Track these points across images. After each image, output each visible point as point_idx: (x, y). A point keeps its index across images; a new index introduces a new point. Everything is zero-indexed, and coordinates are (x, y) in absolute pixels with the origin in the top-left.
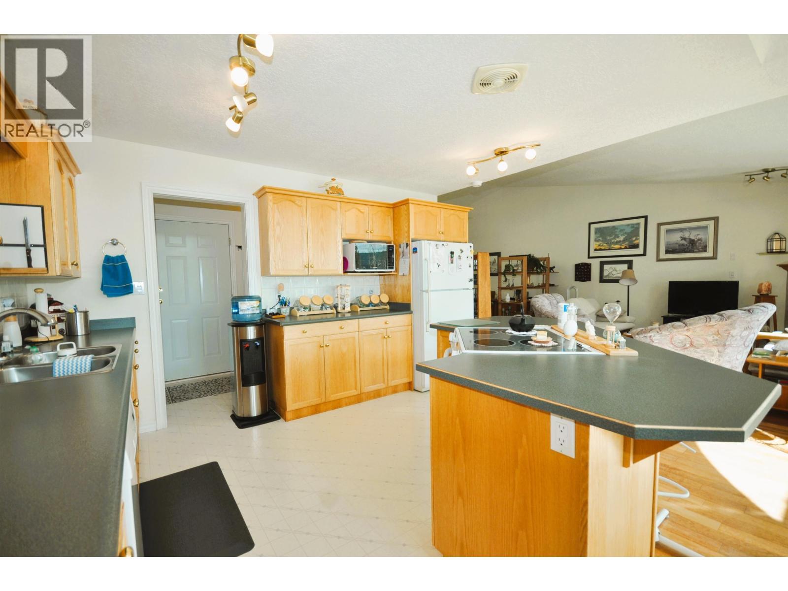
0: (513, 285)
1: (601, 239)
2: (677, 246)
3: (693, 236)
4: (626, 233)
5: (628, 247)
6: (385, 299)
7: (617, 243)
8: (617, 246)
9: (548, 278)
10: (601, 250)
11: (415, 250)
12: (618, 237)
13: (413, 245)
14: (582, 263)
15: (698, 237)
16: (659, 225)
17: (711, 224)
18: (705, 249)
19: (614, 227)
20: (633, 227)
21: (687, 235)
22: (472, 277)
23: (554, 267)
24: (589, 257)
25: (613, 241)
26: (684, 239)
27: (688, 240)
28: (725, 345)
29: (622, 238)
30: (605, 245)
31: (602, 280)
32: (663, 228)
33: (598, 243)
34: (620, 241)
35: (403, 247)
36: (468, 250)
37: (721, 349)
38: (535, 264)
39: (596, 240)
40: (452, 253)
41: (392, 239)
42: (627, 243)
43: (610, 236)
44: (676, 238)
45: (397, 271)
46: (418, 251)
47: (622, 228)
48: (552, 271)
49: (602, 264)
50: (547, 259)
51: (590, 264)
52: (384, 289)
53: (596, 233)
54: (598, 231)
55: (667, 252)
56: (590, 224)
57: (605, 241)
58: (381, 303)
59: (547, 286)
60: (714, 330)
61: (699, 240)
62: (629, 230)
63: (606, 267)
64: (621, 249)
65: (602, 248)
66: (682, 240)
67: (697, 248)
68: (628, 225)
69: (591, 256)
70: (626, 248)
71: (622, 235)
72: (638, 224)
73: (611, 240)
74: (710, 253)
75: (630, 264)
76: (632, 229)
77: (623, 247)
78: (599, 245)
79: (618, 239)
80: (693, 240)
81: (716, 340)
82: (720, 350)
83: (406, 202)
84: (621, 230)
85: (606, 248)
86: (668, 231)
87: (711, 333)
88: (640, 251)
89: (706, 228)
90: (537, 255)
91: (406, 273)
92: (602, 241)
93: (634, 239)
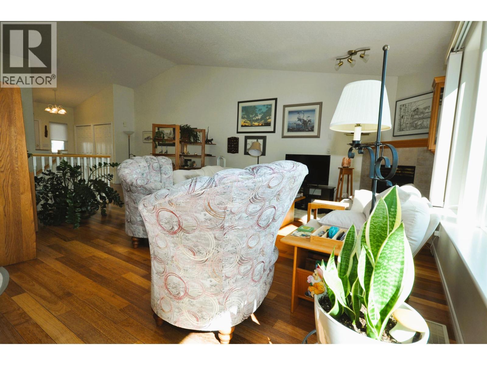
1: (246, 116)
2: (295, 125)
3: (305, 117)
4: (262, 113)
5: (264, 125)
7: (257, 121)
8: (256, 124)
9: (203, 149)
10: (245, 126)
12: (257, 116)
14: (232, 137)
15: (309, 119)
16: (285, 106)
17: (317, 107)
18: (312, 130)
19: (255, 107)
20: (267, 107)
21: (301, 116)
23: (212, 140)
24: (238, 132)
25: (254, 119)
26: (300, 120)
27: (302, 121)
29: (259, 117)
30: (248, 122)
31: (246, 153)
32: (287, 109)
33: (244, 120)
34: (258, 119)
38: (190, 135)
39: (243, 118)
42: (263, 121)
43: (252, 115)
44: (295, 119)
47: (260, 108)
48: (210, 143)
49: (247, 138)
50: (203, 131)
51: (238, 138)
53: (242, 111)
54: (244, 109)
55: (289, 130)
56: (239, 103)
57: (248, 118)
59: (203, 156)
61: (310, 121)
62: (264, 110)
63: (249, 141)
64: (259, 126)
65: (247, 124)
66: (298, 120)
67: (308, 128)
68: (264, 105)
69: (239, 131)
70: (262, 126)
71: (260, 114)
72: (271, 105)
73: (252, 118)
74: (315, 133)
75: (264, 138)
76: (267, 109)
77: (260, 124)
78: (245, 122)
79: (257, 118)
80: (306, 121)
84: (260, 110)
85: (249, 125)
86: (290, 112)
88: (271, 129)
89: (313, 111)
92: (246, 118)
93: (268, 118)
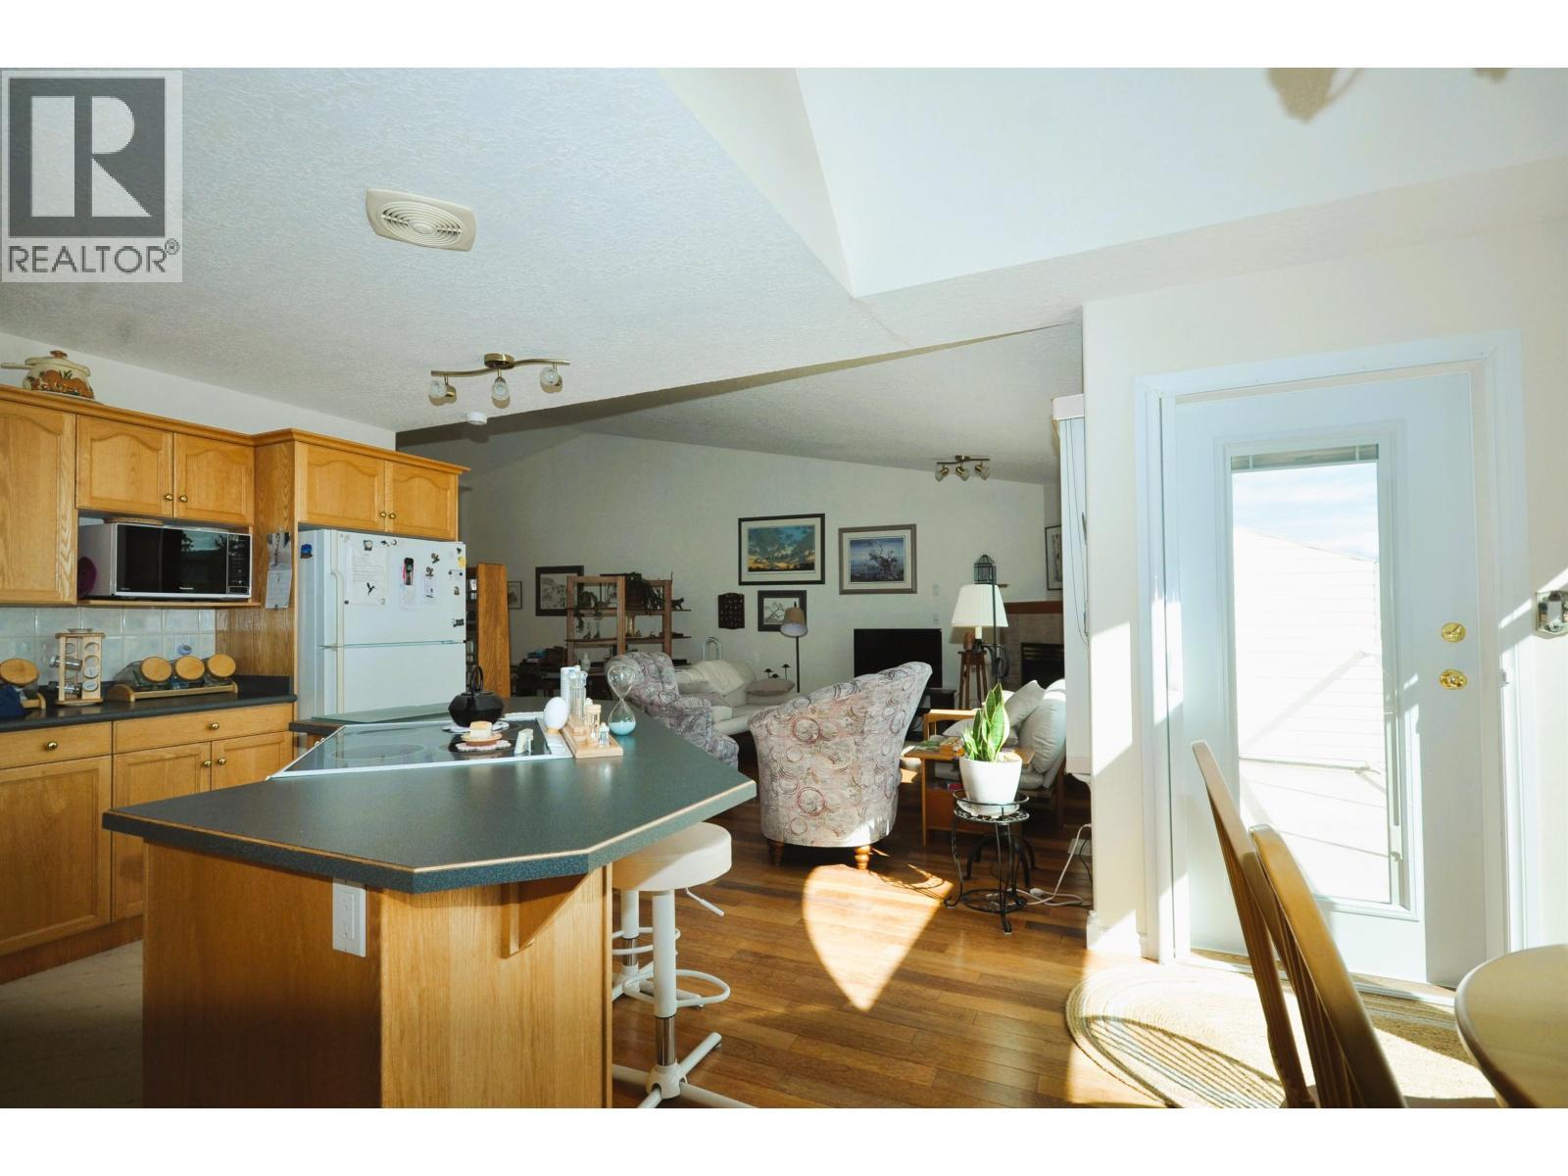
0: (598, 635)
1: (758, 550)
2: (866, 568)
3: (885, 552)
4: (795, 542)
5: (798, 567)
6: (225, 667)
7: (783, 558)
8: (782, 565)
9: (667, 622)
10: (758, 569)
11: (306, 551)
12: (784, 548)
13: (300, 539)
14: (729, 594)
15: (893, 555)
16: (842, 531)
17: (907, 534)
18: (900, 577)
19: (777, 530)
20: (804, 532)
21: (877, 551)
22: (462, 615)
23: (682, 600)
24: (741, 583)
25: (776, 555)
26: (874, 557)
27: (880, 559)
28: (862, 732)
29: (789, 551)
30: (764, 561)
31: (762, 627)
32: (847, 537)
33: (754, 558)
34: (787, 555)
35: (277, 542)
36: (453, 556)
37: (858, 738)
38: (642, 594)
39: (751, 552)
40: (409, 562)
41: (250, 520)
42: (797, 559)
43: (772, 545)
44: (864, 556)
45: (259, 596)
46: (314, 552)
47: (789, 533)
48: (678, 608)
49: (762, 595)
50: (667, 584)
51: (743, 596)
52: (226, 642)
53: (750, 538)
54: (753, 533)
55: (854, 578)
56: (741, 520)
57: (764, 552)
58: (208, 677)
59: (668, 636)
60: (845, 708)
61: (894, 560)
62: (799, 536)
63: (768, 602)
64: (788, 569)
65: (761, 566)
66: (872, 559)
67: (891, 575)
68: (798, 528)
69: (743, 580)
70: (795, 569)
71: (789, 545)
72: (812, 527)
73: (773, 552)
74: (907, 584)
75: (802, 595)
76: (804, 536)
77: (792, 567)
78: (756, 561)
79: (784, 552)
80: (887, 561)
81: (851, 725)
82: (857, 740)
83: (286, 437)
84: (789, 537)
85: (767, 568)
86: (854, 543)
87: (843, 714)
88: (815, 575)
89: (900, 541)
90: (648, 575)
91: (283, 604)
92: (759, 554)
93: (807, 553)
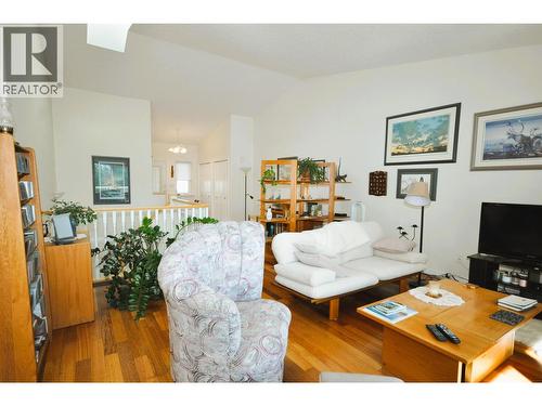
1: (399, 139)
2: (501, 147)
3: (528, 130)
4: (431, 130)
5: (432, 150)
7: (419, 144)
8: (419, 149)
9: (333, 190)
10: (399, 154)
12: (421, 136)
14: (377, 172)
15: (536, 133)
16: (477, 115)
19: (416, 122)
20: (440, 121)
21: (517, 129)
23: (346, 176)
24: (386, 164)
25: (414, 141)
26: (513, 136)
27: (519, 138)
29: (424, 138)
30: (404, 147)
31: (400, 196)
32: (482, 121)
33: (396, 145)
34: (423, 141)
39: (394, 141)
42: (431, 144)
43: (411, 135)
44: (501, 137)
47: (426, 123)
48: (343, 181)
49: (401, 172)
51: (386, 173)
53: (394, 131)
54: (398, 127)
55: (486, 156)
56: (388, 119)
57: (404, 140)
59: (332, 199)
61: (537, 137)
62: (434, 125)
63: (404, 177)
64: (423, 152)
65: (401, 151)
66: (510, 138)
67: (533, 152)
68: (434, 118)
69: (387, 162)
70: (429, 151)
71: (426, 133)
72: (448, 116)
73: (412, 140)
75: (434, 173)
76: (439, 124)
77: (426, 150)
78: (397, 148)
79: (420, 139)
80: (528, 139)
84: (425, 126)
85: (406, 152)
86: (488, 125)
88: (448, 155)
92: (401, 142)
93: (441, 138)
